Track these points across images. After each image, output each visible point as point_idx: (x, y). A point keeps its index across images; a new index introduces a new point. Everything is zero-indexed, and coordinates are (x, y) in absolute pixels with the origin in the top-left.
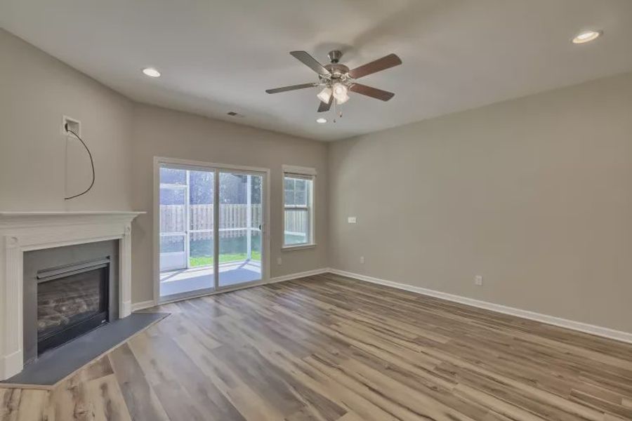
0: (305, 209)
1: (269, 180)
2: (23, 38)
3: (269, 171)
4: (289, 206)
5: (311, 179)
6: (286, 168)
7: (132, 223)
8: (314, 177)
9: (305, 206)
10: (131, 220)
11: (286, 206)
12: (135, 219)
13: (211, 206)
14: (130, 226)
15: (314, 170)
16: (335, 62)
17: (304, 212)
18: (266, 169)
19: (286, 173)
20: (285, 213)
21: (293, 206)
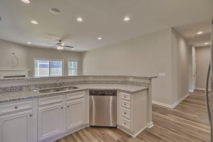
0: (75, 69)
1: (64, 62)
2: (6, 40)
3: (64, 60)
4: (70, 68)
6: (68, 59)
7: (28, 72)
9: (75, 68)
10: (28, 71)
11: (69, 68)
12: (29, 71)
13: (48, 69)
14: (27, 73)
15: (77, 59)
16: (60, 42)
17: (75, 70)
18: (63, 60)
19: (69, 61)
20: (69, 70)
21: (71, 68)
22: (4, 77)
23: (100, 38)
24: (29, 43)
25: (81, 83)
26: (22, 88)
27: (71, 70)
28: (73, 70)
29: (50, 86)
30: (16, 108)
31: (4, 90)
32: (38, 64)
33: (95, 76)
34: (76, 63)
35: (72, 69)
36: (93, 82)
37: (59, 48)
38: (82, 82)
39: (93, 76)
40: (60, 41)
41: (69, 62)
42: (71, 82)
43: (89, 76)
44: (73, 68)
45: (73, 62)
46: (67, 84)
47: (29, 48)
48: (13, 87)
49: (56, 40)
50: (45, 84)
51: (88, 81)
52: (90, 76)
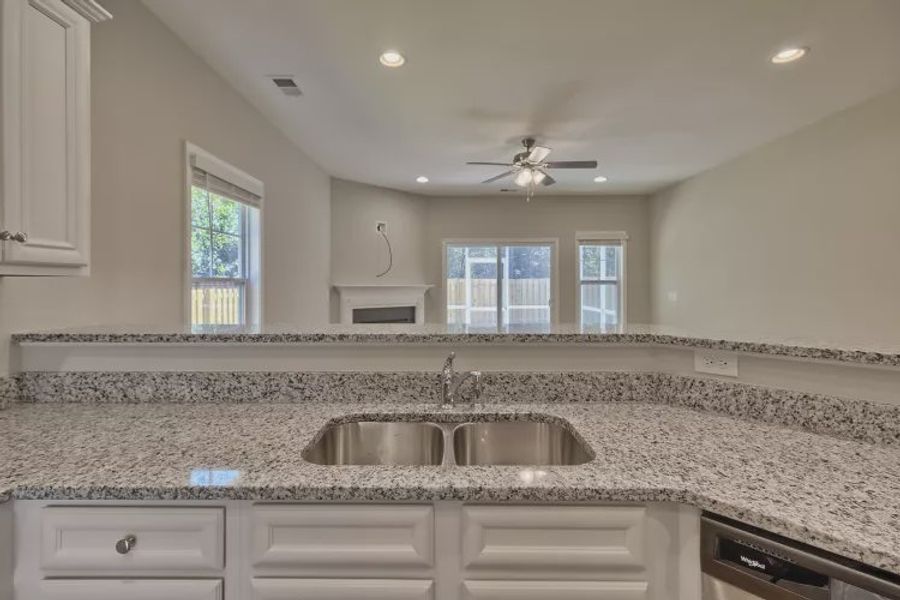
0: (614, 282)
3: (557, 241)
4: (588, 279)
5: (619, 244)
6: (580, 234)
7: (425, 294)
8: (625, 243)
9: (614, 278)
11: (582, 279)
14: (423, 296)
15: (624, 233)
16: (528, 147)
17: (613, 286)
18: (553, 239)
19: (581, 241)
20: (582, 287)
21: (595, 279)
22: (355, 310)
23: (788, 55)
24: (422, 180)
25: (626, 394)
26: (277, 385)
27: (595, 286)
28: (603, 287)
29: (410, 392)
30: (121, 548)
31: (206, 388)
32: (469, 261)
33: (762, 349)
34: (620, 250)
35: (603, 282)
36: (743, 398)
37: (525, 178)
38: (631, 388)
39: (736, 347)
40: (530, 142)
41: (581, 247)
42: (543, 377)
43: (694, 343)
44: (603, 277)
45: (603, 250)
46: (516, 389)
47: (426, 201)
48: (237, 377)
49: (512, 141)
50: (381, 376)
51: (688, 384)
52: (706, 344)
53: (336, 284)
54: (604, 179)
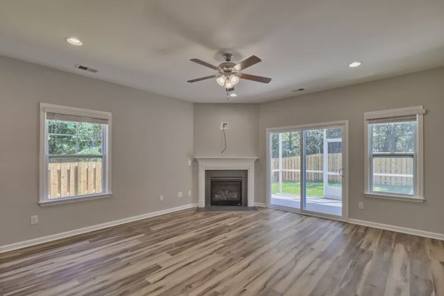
3: (347, 122)
5: (415, 119)
6: (368, 115)
10: (254, 161)
14: (253, 164)
22: (206, 171)
34: (416, 124)
53: (196, 157)
54: (359, 64)
